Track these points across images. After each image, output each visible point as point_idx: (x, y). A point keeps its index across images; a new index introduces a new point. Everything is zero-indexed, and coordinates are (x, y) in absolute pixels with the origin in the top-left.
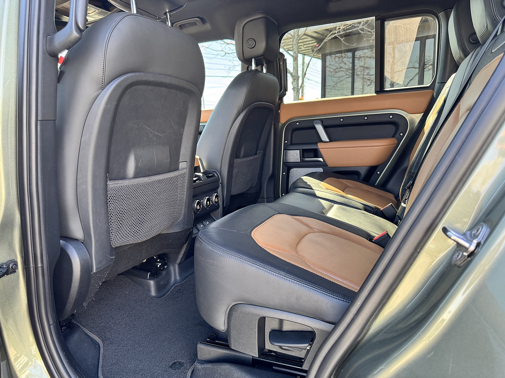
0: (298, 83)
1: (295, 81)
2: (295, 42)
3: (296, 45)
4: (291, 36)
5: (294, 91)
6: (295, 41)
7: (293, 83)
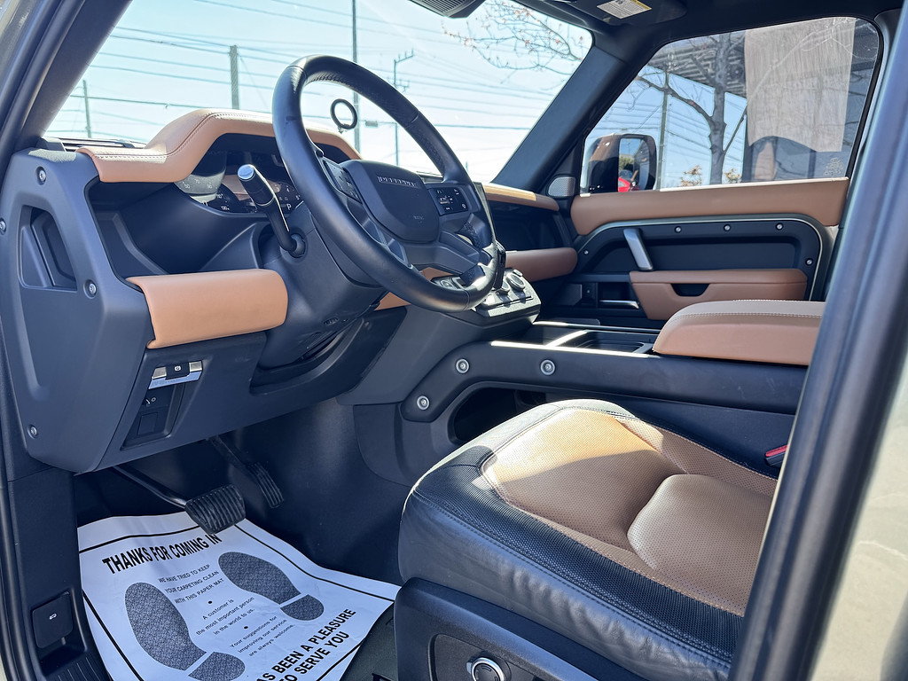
0: (722, 137)
1: (715, 134)
2: (721, 56)
3: (724, 61)
4: (713, 43)
5: (713, 153)
6: (722, 53)
7: (713, 137)
